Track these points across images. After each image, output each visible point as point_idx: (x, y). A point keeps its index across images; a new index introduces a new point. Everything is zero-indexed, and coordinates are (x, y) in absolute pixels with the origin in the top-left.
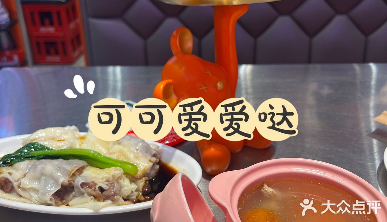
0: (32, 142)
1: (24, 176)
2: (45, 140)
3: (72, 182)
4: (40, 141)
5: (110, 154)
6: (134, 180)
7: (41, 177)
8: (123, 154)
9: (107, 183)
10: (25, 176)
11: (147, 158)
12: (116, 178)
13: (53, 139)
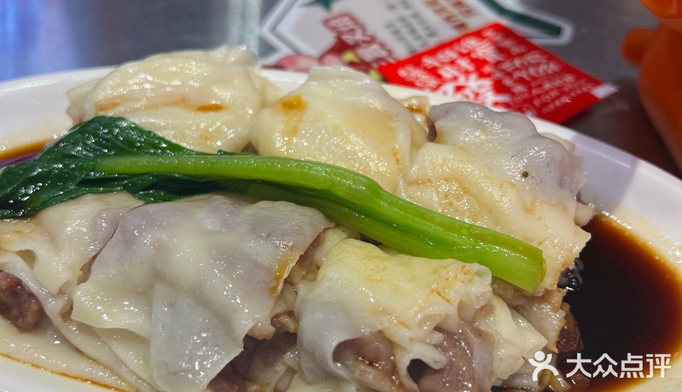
0: (101, 113)
1: (81, 273)
2: (151, 107)
3: (286, 320)
4: (134, 111)
5: (411, 183)
6: (522, 301)
7: (152, 287)
8: (466, 191)
9: (438, 337)
10: (86, 271)
11: (565, 209)
12: (470, 313)
13: (181, 101)
